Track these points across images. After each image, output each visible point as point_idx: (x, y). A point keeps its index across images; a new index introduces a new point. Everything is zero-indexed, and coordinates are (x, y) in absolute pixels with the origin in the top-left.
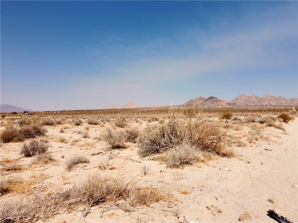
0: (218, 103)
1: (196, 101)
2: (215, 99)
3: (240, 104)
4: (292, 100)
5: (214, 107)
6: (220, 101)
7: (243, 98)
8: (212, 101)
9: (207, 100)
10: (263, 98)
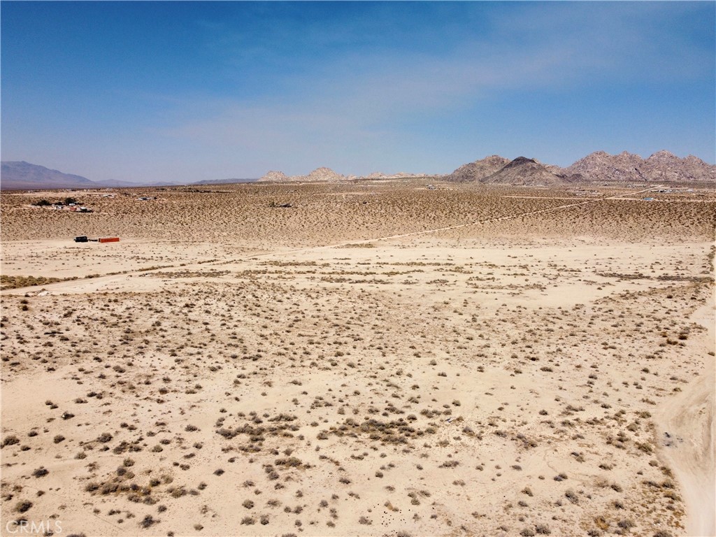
0: (537, 175)
1: (482, 168)
2: (530, 164)
3: (591, 176)
5: (525, 186)
6: (542, 168)
7: (599, 160)
8: (521, 169)
9: (510, 165)
10: (650, 161)
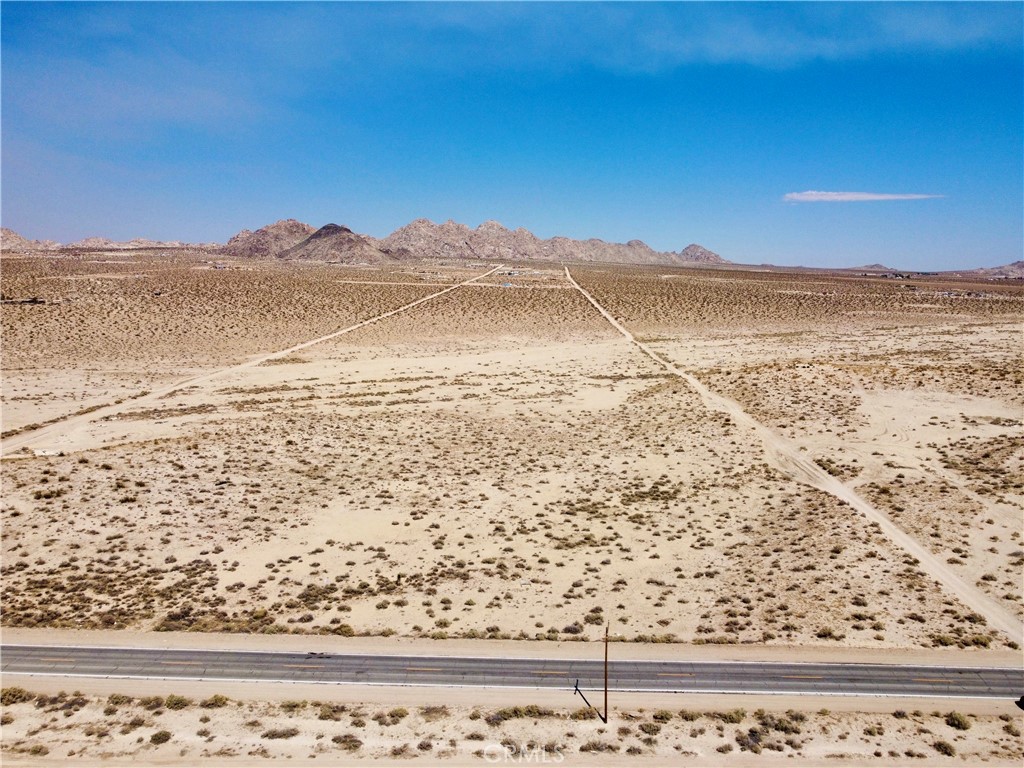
0: (357, 250)
2: (345, 234)
3: (416, 251)
4: (553, 242)
5: (344, 265)
6: (361, 241)
7: (423, 230)
8: (334, 241)
9: (318, 235)
10: (479, 233)
